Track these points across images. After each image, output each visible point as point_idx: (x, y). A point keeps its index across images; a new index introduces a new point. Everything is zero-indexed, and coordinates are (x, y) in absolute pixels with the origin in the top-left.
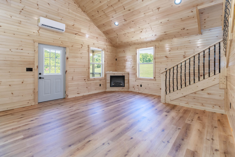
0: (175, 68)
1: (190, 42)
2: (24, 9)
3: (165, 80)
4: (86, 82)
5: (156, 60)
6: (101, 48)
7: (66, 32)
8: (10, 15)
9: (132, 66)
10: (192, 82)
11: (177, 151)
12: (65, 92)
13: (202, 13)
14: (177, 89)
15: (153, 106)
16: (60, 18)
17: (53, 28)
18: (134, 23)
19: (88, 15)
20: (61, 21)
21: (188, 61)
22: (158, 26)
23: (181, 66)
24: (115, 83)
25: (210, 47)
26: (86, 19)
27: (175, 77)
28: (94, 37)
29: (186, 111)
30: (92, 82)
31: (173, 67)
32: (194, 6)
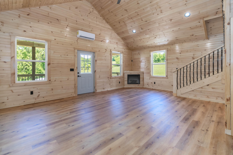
0: (185, 68)
1: (198, 45)
2: (69, 26)
3: (176, 77)
4: (109, 80)
5: (168, 61)
6: (120, 52)
7: (95, 40)
8: (60, 31)
9: (146, 66)
10: (199, 79)
11: (189, 135)
12: (95, 87)
13: (208, 23)
14: (187, 85)
15: (167, 98)
16: (91, 30)
17: (87, 38)
18: (149, 31)
19: (110, 25)
20: (91, 32)
21: (196, 62)
22: (170, 33)
23: (190, 66)
24: (131, 80)
25: (214, 51)
26: (109, 28)
27: (185, 75)
28: (115, 42)
29: (194, 102)
30: (114, 80)
31: (184, 67)
32: (201, 18)
